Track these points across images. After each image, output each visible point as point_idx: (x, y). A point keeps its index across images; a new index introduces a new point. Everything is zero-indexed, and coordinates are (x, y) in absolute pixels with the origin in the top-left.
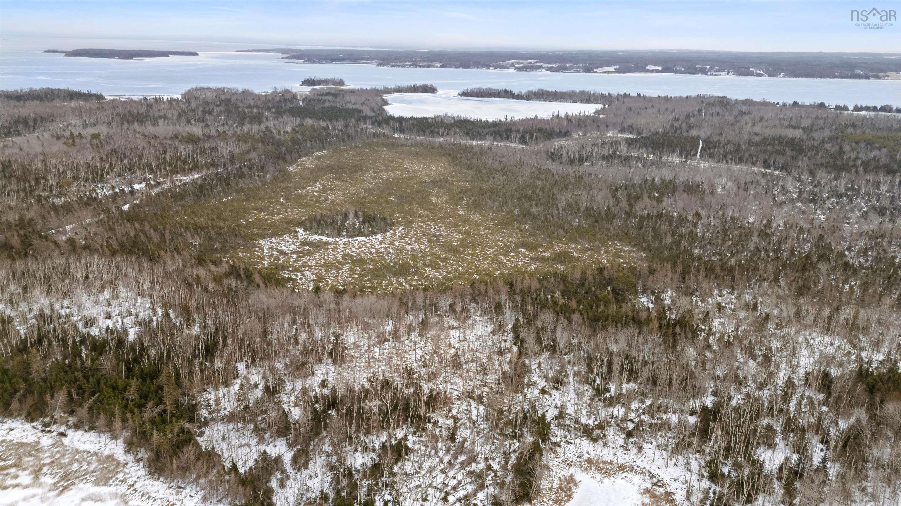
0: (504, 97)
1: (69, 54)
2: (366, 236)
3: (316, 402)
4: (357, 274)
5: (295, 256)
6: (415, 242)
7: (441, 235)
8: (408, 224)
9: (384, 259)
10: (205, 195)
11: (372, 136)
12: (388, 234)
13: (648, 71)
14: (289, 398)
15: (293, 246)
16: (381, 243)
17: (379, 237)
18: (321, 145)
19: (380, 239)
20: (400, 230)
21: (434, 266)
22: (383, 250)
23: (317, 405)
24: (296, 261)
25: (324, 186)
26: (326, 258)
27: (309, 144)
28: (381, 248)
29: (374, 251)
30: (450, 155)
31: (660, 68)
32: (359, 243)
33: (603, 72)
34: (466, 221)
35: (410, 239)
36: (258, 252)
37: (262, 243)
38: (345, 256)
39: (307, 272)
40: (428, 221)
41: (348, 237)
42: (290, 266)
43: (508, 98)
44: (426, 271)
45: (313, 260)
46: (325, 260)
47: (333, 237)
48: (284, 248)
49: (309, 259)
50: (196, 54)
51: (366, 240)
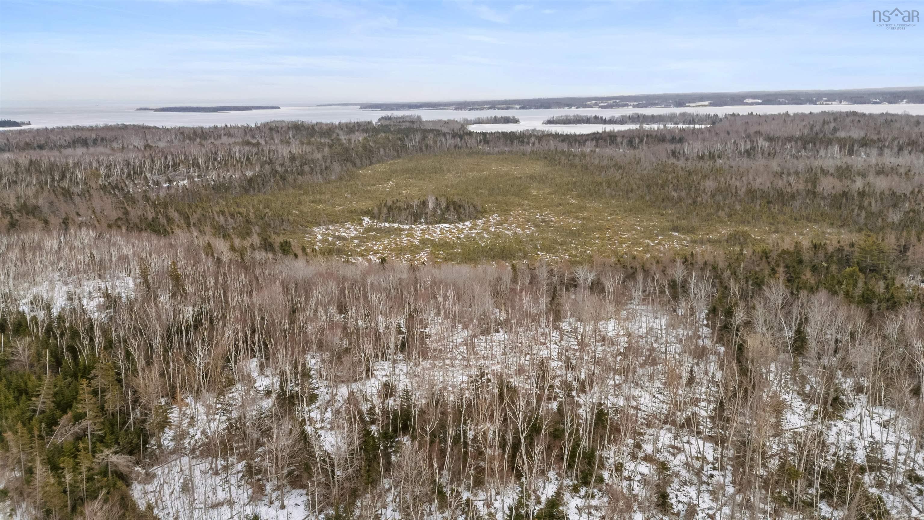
0: (594, 123)
1: (156, 110)
2: (451, 223)
3: (373, 422)
4: (440, 258)
5: (356, 241)
6: (517, 227)
7: (552, 221)
8: (505, 212)
9: (477, 243)
10: (254, 189)
11: (453, 147)
12: (480, 221)
13: (747, 104)
14: (323, 414)
15: (355, 232)
16: (471, 229)
17: (468, 224)
18: (396, 154)
19: (470, 225)
20: (495, 218)
21: (548, 249)
22: (474, 235)
23: (374, 428)
24: (358, 246)
25: (397, 184)
26: (398, 243)
27: (382, 151)
28: (472, 233)
29: (463, 236)
30: (546, 158)
31: (760, 101)
32: (441, 228)
33: (696, 106)
34: (582, 209)
35: (510, 225)
36: (309, 238)
37: (316, 229)
38: (424, 242)
39: (372, 257)
40: (530, 209)
41: (427, 223)
42: (349, 251)
43: (599, 123)
44: (538, 254)
45: (380, 245)
46: (396, 244)
47: (407, 224)
48: (343, 234)
49: (375, 244)
50: (279, 108)
51: (451, 226)
